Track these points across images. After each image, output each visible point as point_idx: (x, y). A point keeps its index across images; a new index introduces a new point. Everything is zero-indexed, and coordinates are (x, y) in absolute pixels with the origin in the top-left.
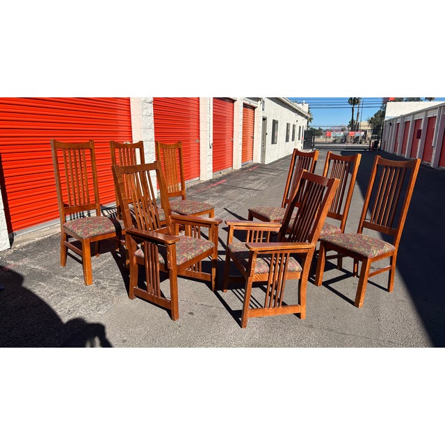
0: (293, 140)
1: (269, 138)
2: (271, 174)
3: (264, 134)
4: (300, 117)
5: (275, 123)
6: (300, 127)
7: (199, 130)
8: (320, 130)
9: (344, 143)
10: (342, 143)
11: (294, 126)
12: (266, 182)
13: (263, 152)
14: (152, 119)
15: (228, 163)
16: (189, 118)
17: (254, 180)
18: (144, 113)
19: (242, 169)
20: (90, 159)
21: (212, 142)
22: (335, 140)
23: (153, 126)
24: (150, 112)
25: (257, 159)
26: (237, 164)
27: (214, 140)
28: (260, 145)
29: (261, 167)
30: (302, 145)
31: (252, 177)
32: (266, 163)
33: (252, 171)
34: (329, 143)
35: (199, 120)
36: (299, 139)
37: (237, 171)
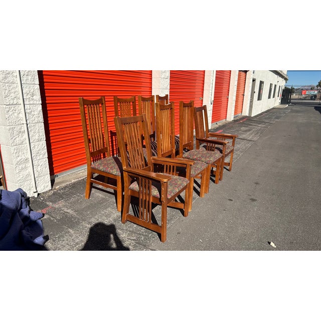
0: (274, 97)
1: (256, 95)
2: (260, 125)
3: (253, 92)
4: (280, 79)
5: (261, 83)
6: (280, 86)
7: (203, 90)
8: (292, 89)
9: (314, 100)
10: (312, 99)
11: (275, 86)
12: (257, 133)
13: (251, 106)
14: (168, 81)
15: (223, 115)
16: (195, 80)
17: (246, 131)
18: (163, 76)
19: (235, 121)
21: (213, 99)
22: (306, 97)
23: (169, 87)
24: (167, 75)
25: (246, 113)
26: (230, 117)
27: (215, 97)
28: (249, 102)
29: (248, 120)
30: (280, 101)
31: (243, 128)
32: (252, 116)
33: (243, 123)
34: (301, 99)
35: (204, 81)
36: (278, 96)
37: (230, 123)
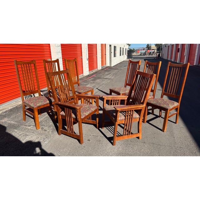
0: (123, 55)
1: (113, 54)
2: (115, 71)
3: (111, 53)
5: (115, 47)
6: (126, 49)
7: (82, 52)
8: (134, 50)
9: (145, 55)
10: (144, 55)
11: (123, 48)
14: (60, 48)
15: (95, 67)
17: (108, 74)
18: (57, 45)
19: (102, 69)
20: (34, 68)
21: (88, 57)
22: (141, 54)
23: (61, 51)
24: (59, 45)
25: (108, 64)
26: (99, 67)
27: (89, 56)
28: (109, 58)
29: (110, 68)
30: (127, 57)
31: (106, 73)
32: (112, 66)
33: (106, 70)
34: (138, 56)
35: (81, 47)
36: (125, 54)
37: (100, 70)
